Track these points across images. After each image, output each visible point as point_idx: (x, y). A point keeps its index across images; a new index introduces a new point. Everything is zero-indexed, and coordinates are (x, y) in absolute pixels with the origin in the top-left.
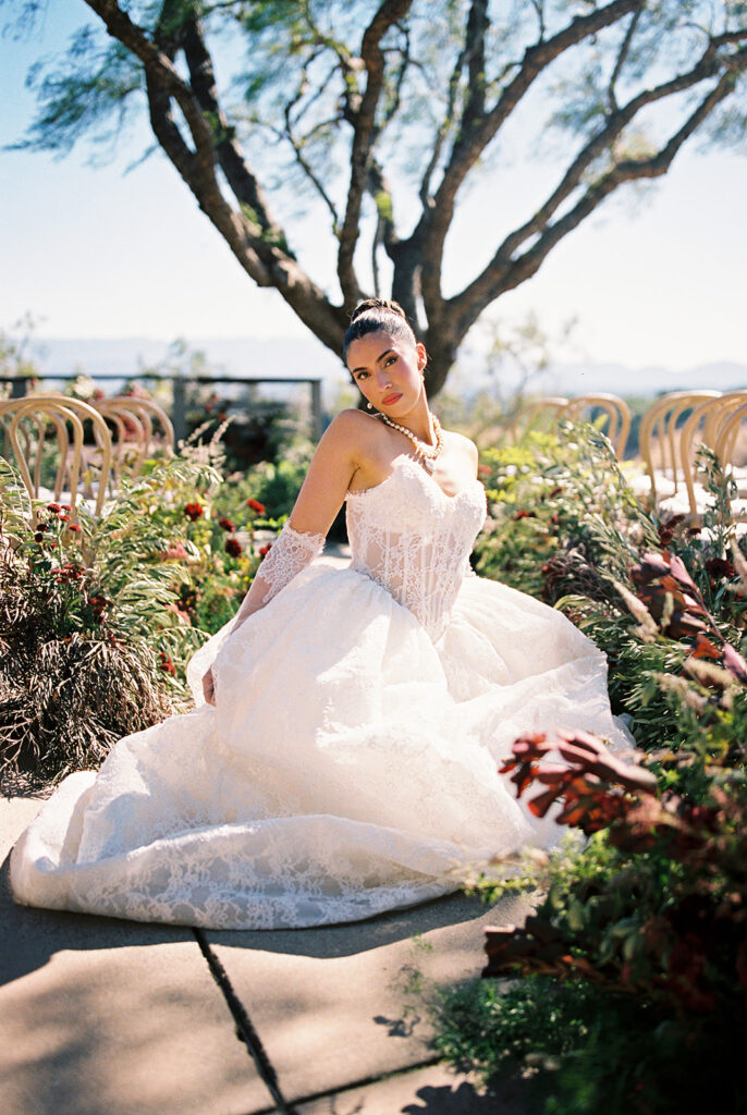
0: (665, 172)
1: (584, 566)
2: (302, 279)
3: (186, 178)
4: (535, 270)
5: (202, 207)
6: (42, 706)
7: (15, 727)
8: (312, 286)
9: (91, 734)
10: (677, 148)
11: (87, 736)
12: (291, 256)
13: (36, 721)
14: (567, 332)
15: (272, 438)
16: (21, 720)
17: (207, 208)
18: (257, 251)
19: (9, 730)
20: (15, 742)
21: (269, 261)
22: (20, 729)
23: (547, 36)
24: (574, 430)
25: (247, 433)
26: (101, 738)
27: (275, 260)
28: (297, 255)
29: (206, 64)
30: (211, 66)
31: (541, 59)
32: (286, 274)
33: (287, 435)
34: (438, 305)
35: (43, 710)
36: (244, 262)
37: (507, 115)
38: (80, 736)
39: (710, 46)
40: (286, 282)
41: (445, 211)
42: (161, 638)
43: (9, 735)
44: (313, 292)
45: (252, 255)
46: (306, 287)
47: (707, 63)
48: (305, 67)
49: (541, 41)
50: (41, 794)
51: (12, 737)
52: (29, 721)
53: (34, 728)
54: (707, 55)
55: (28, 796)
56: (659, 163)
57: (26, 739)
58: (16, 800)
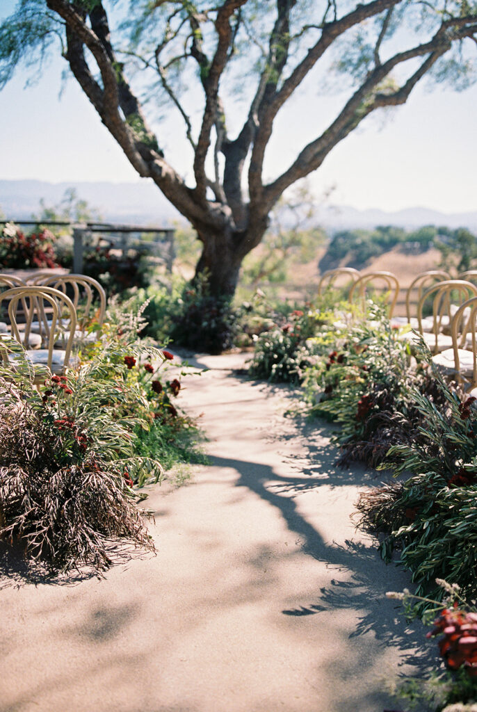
0: (405, 102)
1: (404, 420)
2: (170, 171)
3: (92, 101)
4: (319, 165)
5: (103, 121)
6: (53, 517)
7: (37, 534)
8: (176, 175)
9: (86, 535)
10: (412, 86)
11: (84, 538)
12: (161, 154)
13: (50, 529)
14: (327, 195)
15: (140, 270)
16: (40, 528)
17: (107, 123)
18: (141, 153)
19: (34, 536)
20: (38, 544)
21: (149, 159)
22: (40, 536)
23: (339, 17)
24: (379, 311)
25: (123, 266)
26: (92, 537)
27: (153, 158)
28: (165, 153)
29: (104, 19)
30: (106, 21)
31: (335, 32)
32: (160, 168)
33: (151, 268)
34: (259, 190)
35: (54, 520)
36: (133, 161)
37: (311, 68)
38: (79, 537)
39: (442, 26)
40: (161, 174)
41: (267, 129)
42: (126, 464)
43: (34, 540)
44: (177, 180)
45: (138, 156)
46: (173, 177)
47: (439, 36)
48: (169, 21)
49: (335, 20)
50: (57, 580)
51: (36, 542)
52: (46, 528)
53: (49, 532)
54: (440, 32)
55: (49, 582)
56: (400, 96)
57: (45, 542)
58: (40, 586)
